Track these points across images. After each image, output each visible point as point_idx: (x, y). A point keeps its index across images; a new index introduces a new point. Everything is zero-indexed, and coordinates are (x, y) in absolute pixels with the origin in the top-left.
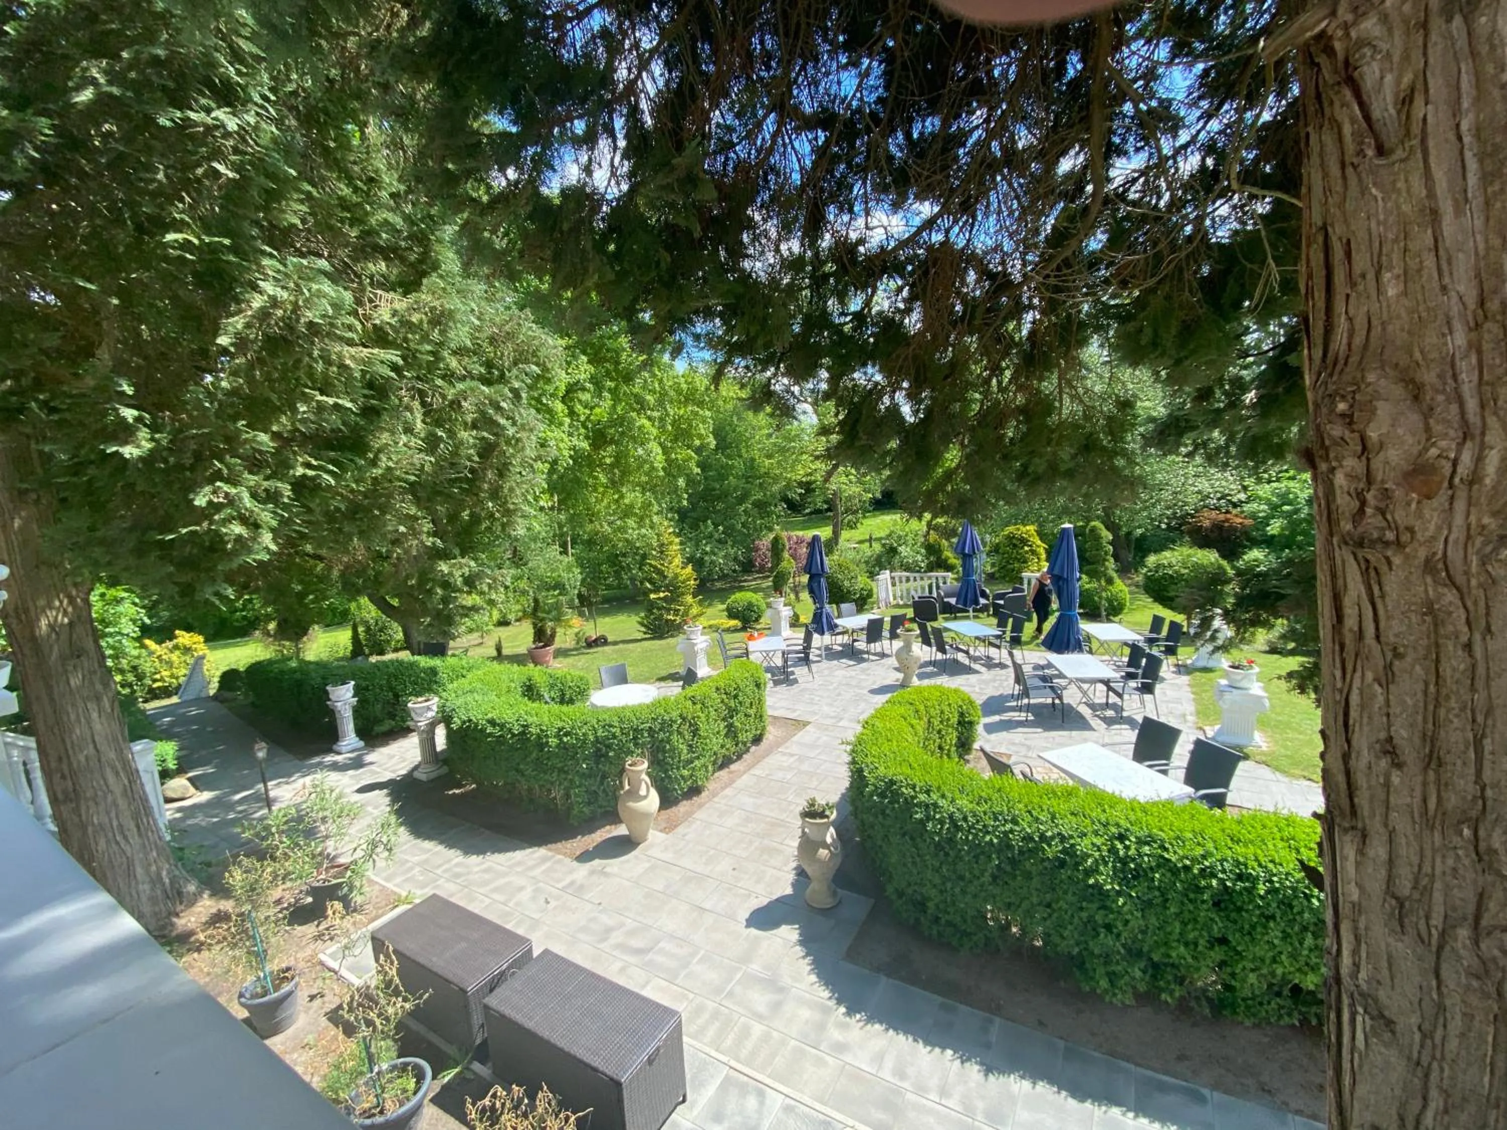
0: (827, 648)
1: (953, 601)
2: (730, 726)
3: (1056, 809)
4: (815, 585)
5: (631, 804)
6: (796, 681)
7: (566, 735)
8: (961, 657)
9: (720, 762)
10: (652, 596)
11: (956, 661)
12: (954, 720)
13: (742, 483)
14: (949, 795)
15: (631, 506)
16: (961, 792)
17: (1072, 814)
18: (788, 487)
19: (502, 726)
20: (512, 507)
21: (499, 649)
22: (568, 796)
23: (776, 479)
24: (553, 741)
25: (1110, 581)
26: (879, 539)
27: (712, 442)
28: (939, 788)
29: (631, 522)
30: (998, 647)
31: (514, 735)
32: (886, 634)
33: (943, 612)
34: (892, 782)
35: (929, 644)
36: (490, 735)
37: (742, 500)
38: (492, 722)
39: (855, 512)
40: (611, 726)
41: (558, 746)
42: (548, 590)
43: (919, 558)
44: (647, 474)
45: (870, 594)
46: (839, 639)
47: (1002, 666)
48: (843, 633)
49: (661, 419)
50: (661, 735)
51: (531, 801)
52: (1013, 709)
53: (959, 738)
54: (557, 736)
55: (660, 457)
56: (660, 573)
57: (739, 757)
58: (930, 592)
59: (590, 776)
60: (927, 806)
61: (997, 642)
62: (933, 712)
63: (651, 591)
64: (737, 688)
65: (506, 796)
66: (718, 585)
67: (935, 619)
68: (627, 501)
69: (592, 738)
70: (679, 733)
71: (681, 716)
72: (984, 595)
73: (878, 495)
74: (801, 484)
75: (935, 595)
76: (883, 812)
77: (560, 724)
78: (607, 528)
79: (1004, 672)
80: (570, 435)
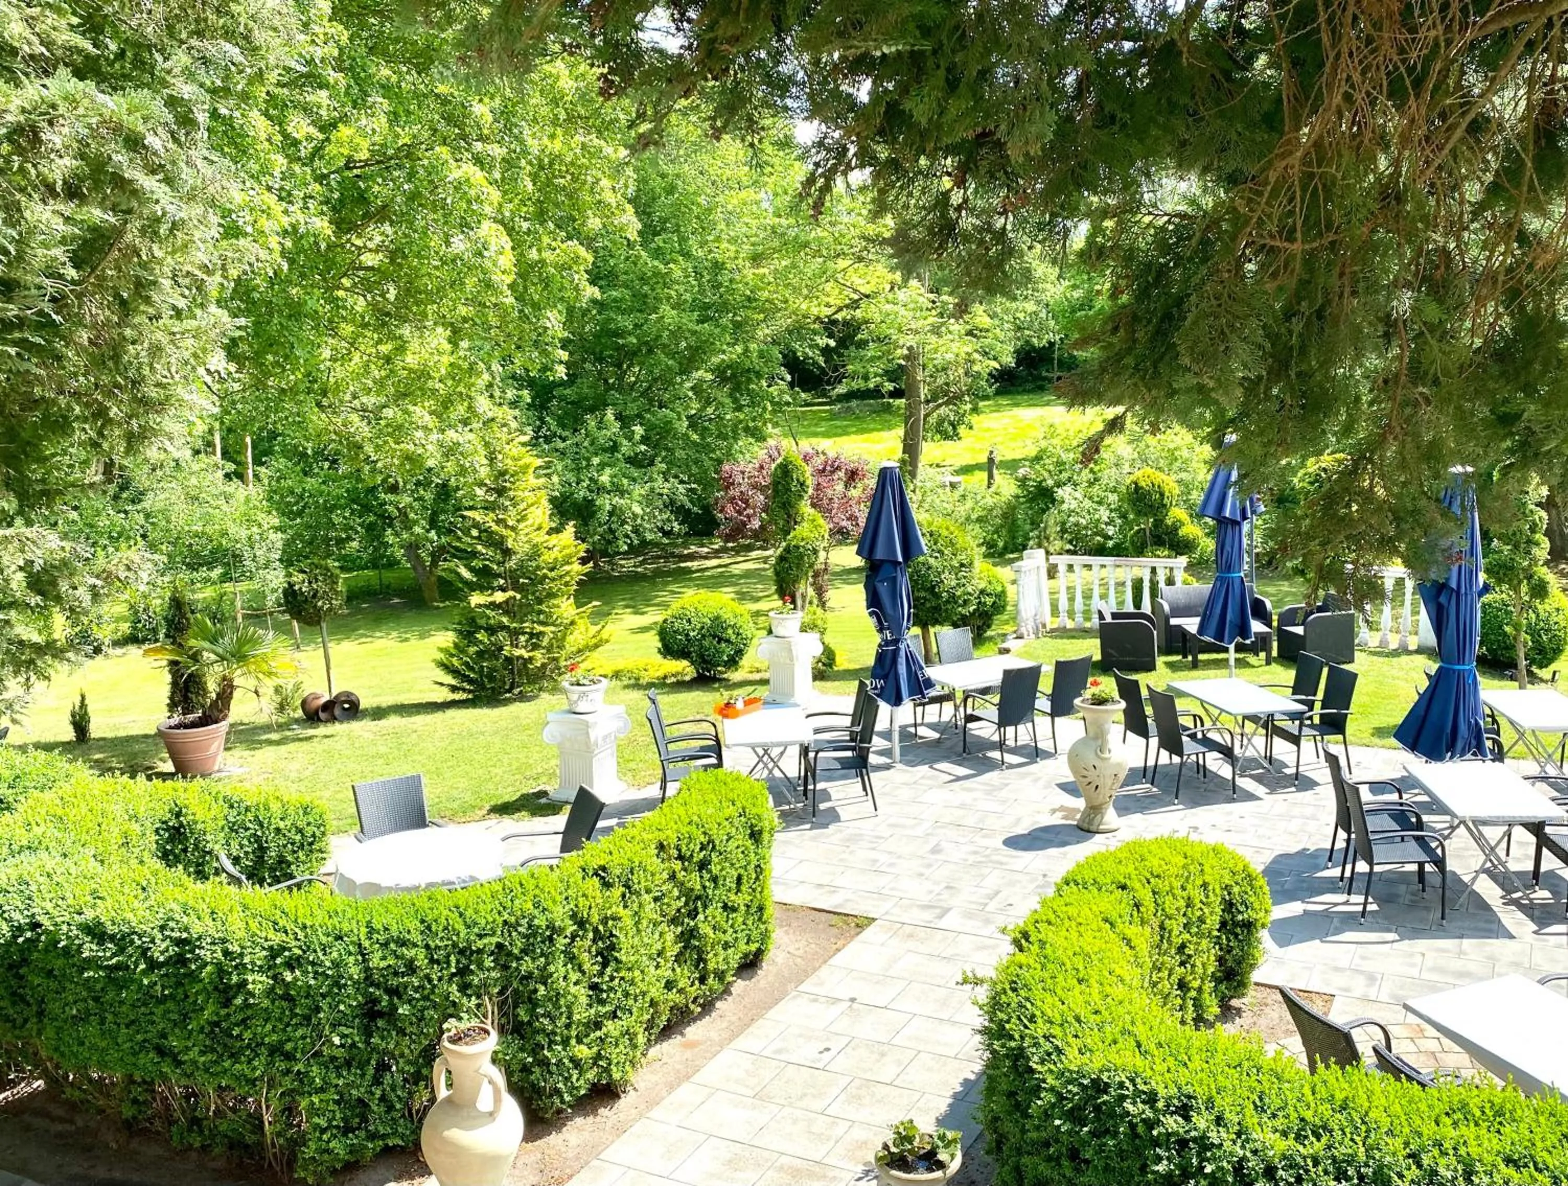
0: (907, 735)
1: (1191, 624)
2: (688, 937)
3: (1474, 1151)
4: (883, 588)
5: (455, 1134)
6: (833, 816)
7: (290, 965)
8: (1215, 763)
9: (662, 1022)
10: (476, 599)
11: (1202, 769)
12: (1213, 921)
13: (689, 321)
14: (1231, 1117)
15: (423, 374)
16: (1260, 1109)
17: (1509, 1161)
18: (797, 330)
19: (122, 942)
20: (153, 393)
21: (80, 724)
22: (290, 1110)
23: (770, 310)
24: (258, 982)
25: (1540, 591)
26: (1012, 465)
27: (630, 222)
28: (1210, 1104)
29: (421, 413)
30: (1295, 740)
31: (153, 965)
32: (1042, 703)
33: (1167, 650)
34: (1099, 1086)
35: (1143, 732)
36: (91, 963)
37: (688, 364)
38: (96, 932)
39: (955, 399)
40: (403, 943)
41: (270, 992)
42: (192, 567)
43: (1104, 514)
44: (470, 301)
45: (999, 606)
46: (932, 712)
47: (1301, 782)
48: (940, 700)
49: (509, 163)
50: (527, 965)
51: (195, 1122)
52: (1331, 886)
53: (1221, 960)
54: (269, 967)
55: (507, 260)
56: (498, 543)
57: (707, 1007)
58: (1137, 603)
59: (348, 1064)
60: (1183, 1143)
61: (1292, 727)
62: (1171, 905)
63: (472, 587)
64: (709, 845)
65: (128, 1112)
66: (628, 565)
67: (1150, 667)
68: (411, 360)
69: (355, 971)
70: (571, 958)
71: (574, 916)
72: (1260, 611)
73: (1009, 360)
74: (830, 325)
75: (1146, 608)
76: (1074, 1155)
77: (276, 939)
78: (360, 428)
79: (1306, 796)
80: (285, 197)
